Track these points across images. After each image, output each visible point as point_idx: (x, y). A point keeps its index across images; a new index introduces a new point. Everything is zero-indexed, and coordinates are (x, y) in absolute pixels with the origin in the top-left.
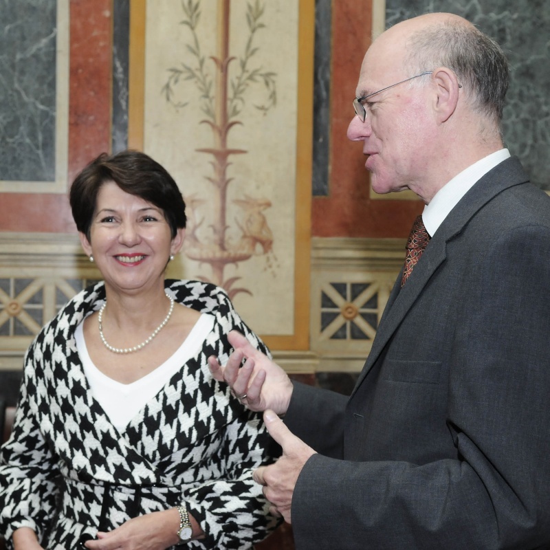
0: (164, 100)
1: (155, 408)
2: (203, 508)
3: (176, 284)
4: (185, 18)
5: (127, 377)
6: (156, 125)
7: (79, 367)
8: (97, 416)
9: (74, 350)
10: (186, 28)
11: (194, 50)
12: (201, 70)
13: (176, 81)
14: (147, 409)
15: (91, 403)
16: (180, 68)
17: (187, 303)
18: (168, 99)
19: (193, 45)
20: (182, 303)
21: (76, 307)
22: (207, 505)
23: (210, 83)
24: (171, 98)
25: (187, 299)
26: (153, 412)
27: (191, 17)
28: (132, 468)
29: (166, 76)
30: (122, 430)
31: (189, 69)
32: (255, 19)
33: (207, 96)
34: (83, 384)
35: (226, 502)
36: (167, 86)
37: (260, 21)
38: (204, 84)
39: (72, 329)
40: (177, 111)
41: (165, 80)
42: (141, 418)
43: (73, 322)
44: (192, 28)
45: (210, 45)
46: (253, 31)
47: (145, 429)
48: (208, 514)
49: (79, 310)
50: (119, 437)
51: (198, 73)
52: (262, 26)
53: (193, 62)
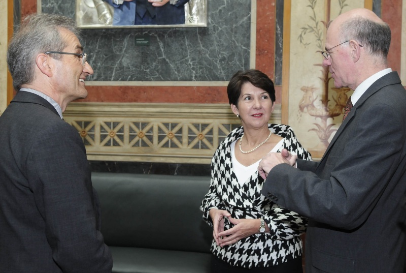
0: (299, 42)
1: (255, 177)
2: (270, 219)
3: (275, 126)
4: (310, 4)
5: (247, 163)
6: (295, 54)
7: (229, 159)
8: (233, 179)
9: (229, 152)
10: (310, 8)
11: (314, 19)
12: (317, 27)
13: (305, 33)
14: (251, 177)
15: (231, 173)
16: (307, 27)
17: (279, 134)
18: (301, 42)
19: (313, 16)
20: (277, 134)
21: (232, 134)
22: (271, 217)
23: (321, 34)
24: (302, 41)
25: (280, 132)
26: (254, 179)
27: (312, 3)
28: (244, 201)
29: (300, 32)
30: (242, 185)
31: (311, 27)
32: (343, 2)
33: (319, 40)
34: (230, 166)
35: (279, 216)
36: (301, 36)
37: (345, 3)
38: (318, 34)
39: (229, 143)
40: (305, 47)
41: (300, 33)
42: (249, 181)
43: (230, 141)
44: (313, 8)
45: (321, 15)
46: (342, 8)
47: (250, 185)
48: (271, 221)
49: (233, 136)
50: (240, 188)
51: (315, 29)
52: (346, 5)
53: (312, 24)
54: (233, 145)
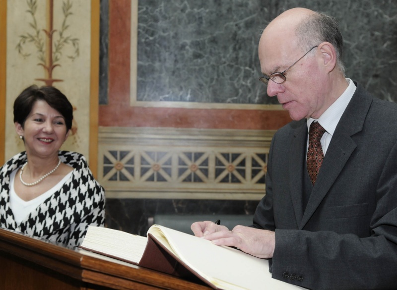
0: (17, 52)
5: (27, 198)
6: (13, 66)
7: (7, 191)
8: (8, 216)
9: (7, 182)
11: (34, 26)
12: (37, 36)
13: (24, 42)
14: (30, 215)
15: (7, 209)
16: (26, 35)
17: (71, 164)
18: (20, 52)
19: (33, 23)
20: (68, 164)
24: (21, 51)
25: (71, 161)
26: (33, 216)
29: (18, 40)
31: (31, 36)
32: (67, 10)
34: (6, 200)
36: (19, 45)
37: (70, 11)
38: (40, 44)
39: (9, 173)
41: (18, 42)
42: (27, 219)
45: (42, 23)
46: (66, 16)
47: (28, 224)
49: (14, 163)
50: (16, 227)
51: (36, 38)
52: (71, 13)
53: (33, 32)
54: (13, 175)
